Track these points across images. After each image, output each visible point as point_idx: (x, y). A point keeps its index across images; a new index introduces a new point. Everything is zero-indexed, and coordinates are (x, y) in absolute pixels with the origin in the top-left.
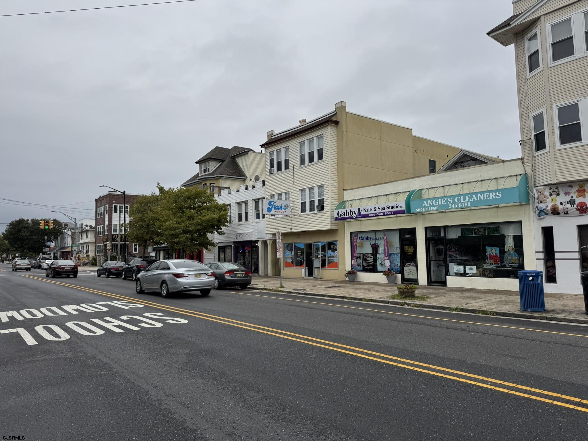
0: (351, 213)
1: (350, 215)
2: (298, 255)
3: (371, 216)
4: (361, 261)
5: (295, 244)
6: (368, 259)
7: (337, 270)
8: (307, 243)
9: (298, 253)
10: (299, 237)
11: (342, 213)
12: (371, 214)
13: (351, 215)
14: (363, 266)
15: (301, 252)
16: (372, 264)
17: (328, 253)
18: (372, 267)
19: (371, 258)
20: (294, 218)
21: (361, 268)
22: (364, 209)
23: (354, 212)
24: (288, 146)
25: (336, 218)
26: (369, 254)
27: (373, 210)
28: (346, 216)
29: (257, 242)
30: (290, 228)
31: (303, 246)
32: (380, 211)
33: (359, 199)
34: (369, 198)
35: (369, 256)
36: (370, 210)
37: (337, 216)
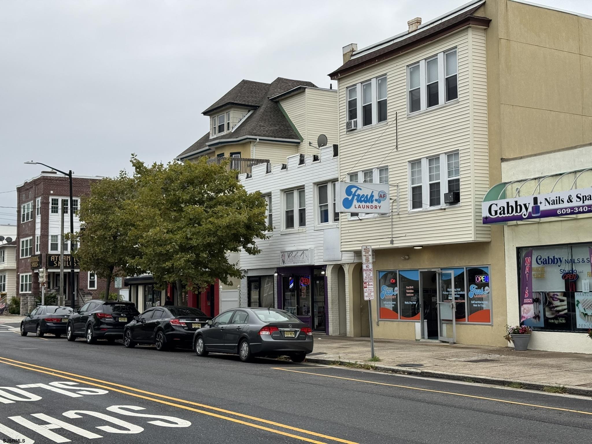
0: (519, 207)
1: (516, 212)
2: (408, 295)
3: (562, 214)
4: (541, 307)
5: (402, 274)
6: (556, 303)
7: (490, 327)
8: (426, 270)
9: (408, 291)
10: (408, 259)
11: (497, 208)
12: (561, 209)
13: (519, 211)
14: (546, 319)
15: (412, 289)
16: (565, 314)
17: (468, 291)
18: (564, 321)
19: (562, 301)
20: (398, 220)
21: (541, 323)
22: (546, 199)
23: (525, 205)
24: (386, 74)
25: (486, 218)
26: (558, 294)
27: (565, 201)
28: (506, 215)
29: (323, 267)
30: (391, 239)
31: (417, 277)
32: (580, 203)
33: (535, 179)
34: (557, 175)
35: (558, 297)
36: (560, 200)
37: (488, 215)
